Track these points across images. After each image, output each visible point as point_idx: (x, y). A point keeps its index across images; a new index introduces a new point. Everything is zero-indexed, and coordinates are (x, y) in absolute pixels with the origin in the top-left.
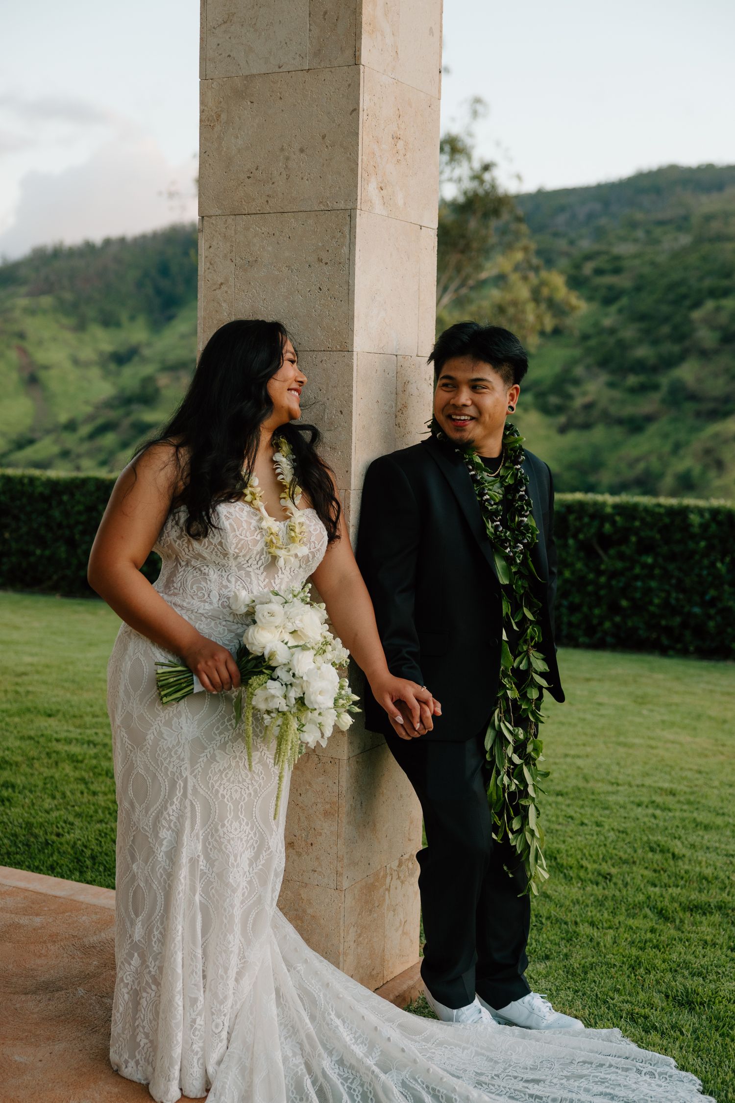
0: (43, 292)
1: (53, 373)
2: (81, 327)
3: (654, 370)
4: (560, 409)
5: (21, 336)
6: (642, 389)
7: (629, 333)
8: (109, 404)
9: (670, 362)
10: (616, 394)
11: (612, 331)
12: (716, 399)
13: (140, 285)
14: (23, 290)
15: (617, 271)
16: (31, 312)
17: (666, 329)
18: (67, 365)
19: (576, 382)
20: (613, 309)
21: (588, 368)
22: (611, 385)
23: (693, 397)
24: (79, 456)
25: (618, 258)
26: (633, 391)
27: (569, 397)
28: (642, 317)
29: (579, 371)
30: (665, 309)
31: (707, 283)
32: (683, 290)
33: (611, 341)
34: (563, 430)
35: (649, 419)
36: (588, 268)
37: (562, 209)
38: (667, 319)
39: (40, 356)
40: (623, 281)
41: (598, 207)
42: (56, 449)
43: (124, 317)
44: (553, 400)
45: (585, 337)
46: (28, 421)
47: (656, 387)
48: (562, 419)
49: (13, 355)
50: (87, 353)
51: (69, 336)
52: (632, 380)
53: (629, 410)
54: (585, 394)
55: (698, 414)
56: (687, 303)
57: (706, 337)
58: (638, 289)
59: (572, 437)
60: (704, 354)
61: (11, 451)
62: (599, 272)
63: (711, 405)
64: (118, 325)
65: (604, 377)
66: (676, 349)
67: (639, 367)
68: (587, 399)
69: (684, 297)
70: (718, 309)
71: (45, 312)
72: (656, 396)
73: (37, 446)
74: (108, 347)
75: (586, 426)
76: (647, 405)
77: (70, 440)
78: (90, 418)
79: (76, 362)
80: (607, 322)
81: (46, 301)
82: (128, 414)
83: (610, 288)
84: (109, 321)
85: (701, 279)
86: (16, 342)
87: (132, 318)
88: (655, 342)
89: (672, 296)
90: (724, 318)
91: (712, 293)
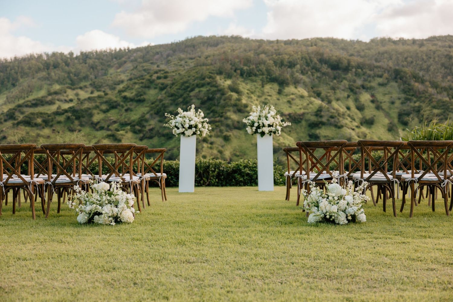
4: (140, 131)
7: (167, 102)
10: (162, 125)
11: (161, 101)
15: (166, 77)
17: (181, 100)
19: (147, 121)
20: (164, 92)
21: (151, 115)
25: (167, 72)
27: (144, 126)
28: (172, 95)
29: (147, 116)
30: (181, 92)
31: (196, 82)
32: (187, 85)
33: (160, 104)
36: (155, 77)
37: (157, 53)
38: (181, 96)
40: (168, 82)
41: (171, 52)
44: (138, 128)
45: (152, 104)
48: (141, 135)
54: (150, 125)
56: (189, 89)
58: (173, 84)
62: (159, 78)
65: (158, 119)
68: (151, 127)
69: (188, 87)
70: (199, 91)
75: (151, 138)
80: (160, 97)
83: (162, 84)
85: (194, 81)
89: (183, 87)
90: (202, 95)
91: (198, 86)
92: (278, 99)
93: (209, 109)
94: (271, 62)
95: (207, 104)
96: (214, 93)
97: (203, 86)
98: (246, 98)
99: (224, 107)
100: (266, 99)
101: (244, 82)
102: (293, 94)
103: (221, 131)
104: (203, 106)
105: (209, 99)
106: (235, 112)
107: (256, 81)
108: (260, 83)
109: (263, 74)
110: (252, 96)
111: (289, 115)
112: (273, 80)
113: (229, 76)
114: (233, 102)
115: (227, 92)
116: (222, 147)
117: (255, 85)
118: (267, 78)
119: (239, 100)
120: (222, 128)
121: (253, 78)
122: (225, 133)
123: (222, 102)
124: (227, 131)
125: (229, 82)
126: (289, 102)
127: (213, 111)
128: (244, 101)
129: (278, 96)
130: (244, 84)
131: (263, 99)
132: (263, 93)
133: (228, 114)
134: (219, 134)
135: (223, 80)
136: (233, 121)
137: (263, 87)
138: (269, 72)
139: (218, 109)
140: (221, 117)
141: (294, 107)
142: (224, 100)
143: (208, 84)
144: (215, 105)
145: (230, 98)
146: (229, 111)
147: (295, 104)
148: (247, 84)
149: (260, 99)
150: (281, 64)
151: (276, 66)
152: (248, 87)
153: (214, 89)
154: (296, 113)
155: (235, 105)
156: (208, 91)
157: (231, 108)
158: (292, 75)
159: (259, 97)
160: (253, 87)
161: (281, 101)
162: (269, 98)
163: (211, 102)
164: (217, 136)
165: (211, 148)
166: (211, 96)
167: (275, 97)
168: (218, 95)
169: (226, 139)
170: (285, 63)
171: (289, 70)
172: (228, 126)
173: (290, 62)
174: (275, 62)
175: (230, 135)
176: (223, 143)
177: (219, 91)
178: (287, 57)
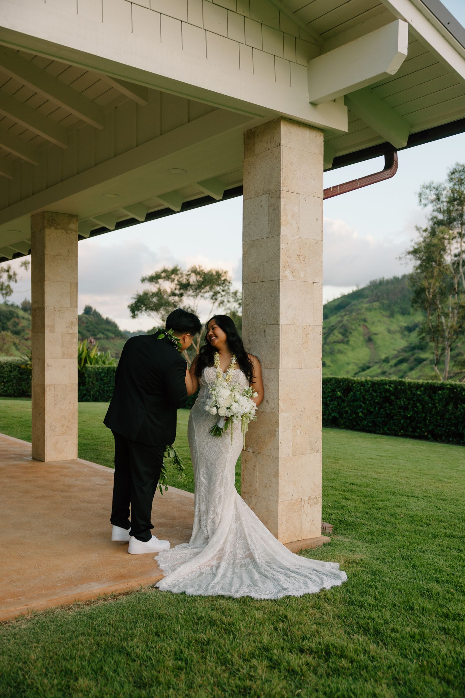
0: (374, 301)
1: (379, 336)
2: (392, 315)
5: (365, 320)
8: (404, 350)
14: (366, 300)
16: (370, 310)
18: (386, 333)
24: (390, 374)
39: (373, 329)
42: (380, 371)
43: (412, 311)
46: (367, 358)
49: (361, 329)
50: (394, 327)
51: (386, 319)
61: (360, 372)
64: (409, 314)
71: (376, 310)
73: (371, 369)
74: (405, 325)
77: (386, 367)
78: (396, 356)
79: (389, 331)
81: (376, 305)
82: (413, 355)
84: (404, 313)
86: (363, 323)
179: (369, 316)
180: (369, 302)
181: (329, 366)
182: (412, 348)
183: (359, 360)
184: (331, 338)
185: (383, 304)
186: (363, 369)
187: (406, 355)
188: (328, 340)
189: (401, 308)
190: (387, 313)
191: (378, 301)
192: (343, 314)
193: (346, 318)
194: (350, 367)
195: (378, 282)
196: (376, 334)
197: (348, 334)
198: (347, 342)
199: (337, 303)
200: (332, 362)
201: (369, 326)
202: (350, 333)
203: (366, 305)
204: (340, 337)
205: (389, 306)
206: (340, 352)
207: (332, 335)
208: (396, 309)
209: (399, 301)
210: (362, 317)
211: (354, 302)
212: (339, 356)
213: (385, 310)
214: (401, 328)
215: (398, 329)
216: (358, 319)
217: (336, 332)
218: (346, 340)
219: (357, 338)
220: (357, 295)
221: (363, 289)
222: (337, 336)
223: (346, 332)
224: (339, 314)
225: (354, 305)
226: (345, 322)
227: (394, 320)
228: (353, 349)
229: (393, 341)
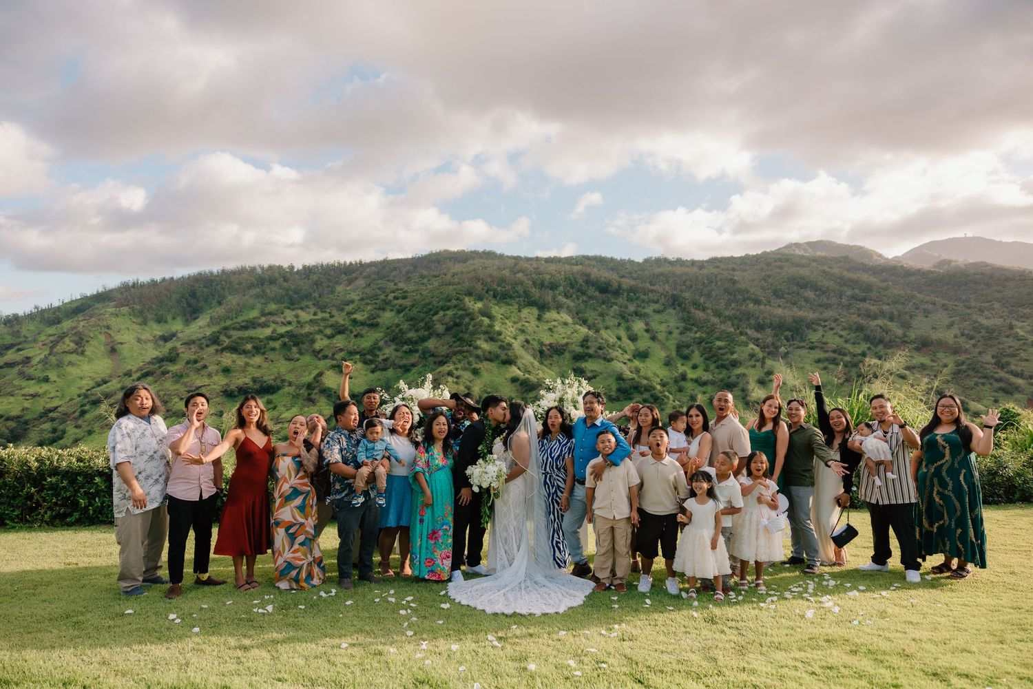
0: (123, 306)
1: (125, 346)
2: (144, 323)
3: (416, 343)
4: (371, 362)
5: (108, 327)
6: (411, 351)
7: (405, 326)
8: (152, 362)
9: (424, 340)
10: (399, 354)
11: (398, 325)
12: (443, 356)
13: (179, 302)
14: (113, 303)
15: (404, 298)
16: (115, 315)
17: (422, 324)
18: (134, 342)
19: (380, 349)
20: (401, 315)
21: (386, 342)
22: (396, 350)
23: (433, 355)
25: (406, 292)
26: (406, 352)
27: (378, 356)
28: (412, 319)
29: (381, 344)
30: (422, 315)
31: (441, 304)
32: (430, 307)
33: (397, 330)
34: (373, 371)
35: (413, 365)
36: (391, 297)
37: (396, 269)
38: (423, 320)
39: (118, 338)
40: (407, 303)
41: (412, 268)
42: (119, 386)
43: (169, 318)
44: (369, 357)
45: (388, 329)
46: (107, 371)
47: (417, 351)
48: (373, 366)
49: (102, 338)
50: (146, 336)
51: (136, 327)
52: (406, 348)
53: (404, 362)
54: (384, 354)
55: (435, 363)
56: (432, 312)
57: (440, 328)
58: (413, 306)
59: (378, 374)
60: (438, 335)
61: (93, 388)
62: (396, 298)
63: (440, 359)
64: (166, 322)
65: (393, 347)
66: (426, 333)
67: (409, 342)
68: (385, 357)
69: (431, 310)
70: (444, 316)
71: (123, 315)
72: (417, 355)
73: (108, 384)
74: (159, 333)
75: (385, 369)
76: (414, 358)
78: (140, 369)
79: (139, 340)
80: (396, 321)
81: (125, 310)
82: (160, 367)
83: (400, 305)
84: (160, 320)
85: (439, 302)
86: (106, 330)
87: (174, 319)
88: (417, 331)
89: (425, 309)
90: (447, 319)
91: (443, 309)
92: (538, 327)
93: (455, 337)
94: (530, 282)
95: (454, 330)
96: (462, 317)
97: (448, 309)
98: (500, 325)
99: (473, 334)
100: (523, 325)
101: (497, 305)
102: (554, 321)
103: (469, 363)
104: (448, 332)
105: (456, 325)
106: (486, 341)
107: (511, 305)
108: (516, 307)
109: (520, 297)
110: (507, 321)
111: (550, 345)
112: (531, 303)
113: (480, 298)
114: (483, 329)
115: (478, 317)
116: (470, 382)
117: (510, 309)
118: (524, 301)
119: (491, 326)
120: (471, 359)
121: (508, 300)
122: (474, 366)
123: (471, 328)
124: (477, 363)
125: (479, 305)
126: (550, 329)
127: (461, 340)
128: (497, 328)
129: (537, 323)
130: (497, 308)
131: (519, 326)
132: (520, 319)
133: (478, 342)
134: (467, 366)
135: (472, 303)
136: (484, 351)
137: (520, 311)
138: (527, 294)
139: (466, 336)
140: (470, 346)
141: (556, 336)
142: (474, 326)
143: (455, 306)
144: (462, 332)
145: (481, 324)
146: (480, 339)
147: (557, 332)
148: (500, 307)
149: (515, 326)
150: (542, 285)
151: (535, 288)
152: (502, 311)
153: (461, 312)
154: (558, 343)
155: (486, 333)
156: (454, 314)
157: (482, 336)
158: (554, 298)
159: (515, 323)
160: (508, 312)
161: (541, 328)
162: (527, 324)
163: (457, 328)
164: (465, 369)
165: (457, 383)
166: (458, 321)
167: (534, 323)
168: (467, 320)
169: (476, 372)
170: (546, 284)
171: (550, 292)
172: (477, 357)
173: (551, 283)
174: (534, 283)
175: (480, 368)
176: (472, 377)
177: (468, 315)
178: (548, 277)
179: (114, 322)
180: (116, 307)
181: (55, 381)
182: (160, 360)
183: (97, 373)
184: (59, 348)
185: (133, 309)
186: (99, 385)
187: (152, 367)
188: (55, 350)
189: (156, 315)
190: (139, 320)
191: (127, 305)
192: (80, 319)
193: (82, 324)
194: (84, 382)
195: (131, 284)
196: (121, 343)
197: (84, 343)
198: (82, 353)
199: (75, 305)
200: (59, 376)
201: (112, 334)
202: (88, 341)
203: (111, 310)
204: (72, 345)
205: (141, 312)
206: (71, 364)
207: (60, 344)
208: (150, 316)
209: (154, 306)
210: (105, 323)
211: (97, 305)
212: (69, 369)
213: (134, 316)
214: (154, 337)
215: (151, 338)
216: (98, 325)
217: (67, 340)
218: (80, 350)
219: (96, 347)
220: (103, 297)
221: (111, 291)
222: (69, 345)
223: (81, 341)
224: (76, 319)
225: (97, 309)
226: (80, 329)
227: (147, 328)
228: (90, 360)
229: (144, 352)
